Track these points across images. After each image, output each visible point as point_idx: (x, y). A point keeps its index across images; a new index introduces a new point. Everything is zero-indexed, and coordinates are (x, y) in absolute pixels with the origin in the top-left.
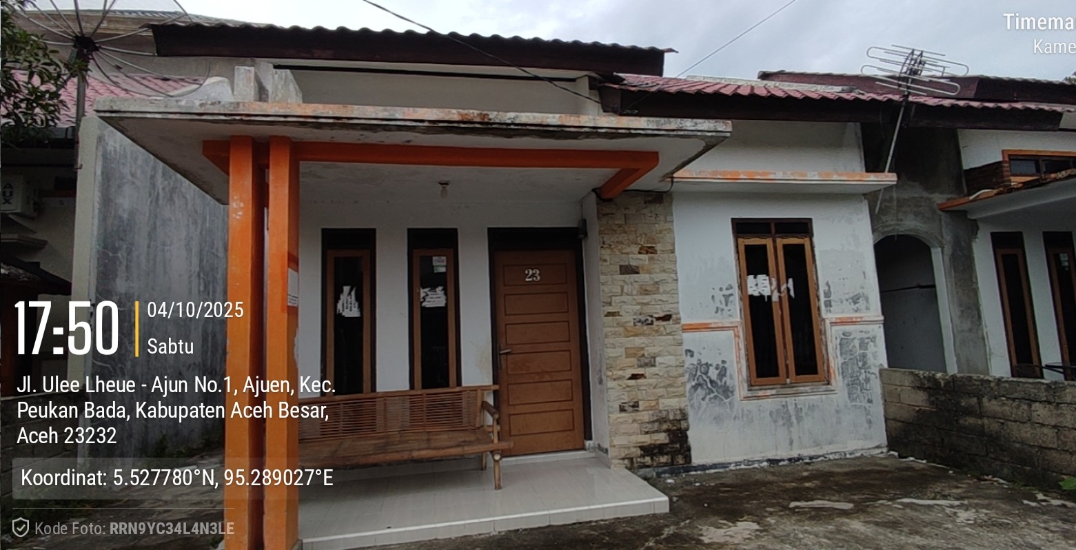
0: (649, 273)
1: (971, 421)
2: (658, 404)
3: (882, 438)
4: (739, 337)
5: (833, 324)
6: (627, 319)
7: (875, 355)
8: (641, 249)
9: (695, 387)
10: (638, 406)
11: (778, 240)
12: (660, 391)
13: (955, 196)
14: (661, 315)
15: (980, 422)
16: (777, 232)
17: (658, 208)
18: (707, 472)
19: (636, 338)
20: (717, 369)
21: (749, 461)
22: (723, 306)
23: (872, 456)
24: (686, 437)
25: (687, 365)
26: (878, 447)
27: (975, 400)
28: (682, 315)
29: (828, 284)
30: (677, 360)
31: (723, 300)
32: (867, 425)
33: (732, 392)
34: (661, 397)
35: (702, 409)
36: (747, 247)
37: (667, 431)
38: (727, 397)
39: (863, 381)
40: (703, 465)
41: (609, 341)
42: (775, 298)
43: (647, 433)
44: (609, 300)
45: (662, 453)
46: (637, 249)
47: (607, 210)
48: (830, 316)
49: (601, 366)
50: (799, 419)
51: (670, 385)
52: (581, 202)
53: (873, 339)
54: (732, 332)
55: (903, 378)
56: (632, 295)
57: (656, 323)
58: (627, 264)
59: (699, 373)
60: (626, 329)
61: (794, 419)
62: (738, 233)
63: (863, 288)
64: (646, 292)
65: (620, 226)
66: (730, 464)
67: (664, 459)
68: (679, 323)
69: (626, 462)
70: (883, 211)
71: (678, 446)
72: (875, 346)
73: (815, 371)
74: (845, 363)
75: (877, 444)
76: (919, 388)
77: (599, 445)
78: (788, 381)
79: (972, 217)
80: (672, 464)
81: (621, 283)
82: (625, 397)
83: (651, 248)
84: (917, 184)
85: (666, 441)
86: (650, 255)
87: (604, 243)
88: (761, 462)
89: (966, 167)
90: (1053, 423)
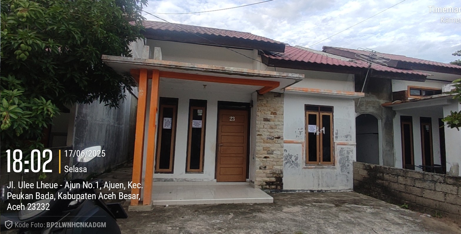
0: (274, 121)
1: (380, 181)
2: (273, 167)
3: (352, 187)
4: (303, 146)
5: (338, 145)
6: (265, 137)
7: (352, 157)
8: (271, 113)
9: (287, 163)
10: (266, 168)
11: (321, 113)
12: (275, 163)
13: (388, 101)
14: (277, 137)
15: (382, 182)
16: (321, 110)
17: (279, 99)
18: (288, 192)
19: (267, 144)
20: (295, 157)
21: (303, 190)
22: (299, 135)
23: (347, 192)
24: (282, 180)
25: (284, 155)
26: (350, 189)
27: (382, 174)
28: (284, 137)
29: (337, 130)
30: (281, 153)
31: (299, 133)
32: (346, 181)
33: (299, 165)
34: (274, 165)
35: (288, 171)
36: (309, 115)
37: (275, 177)
38: (298, 167)
39: (346, 166)
40: (287, 190)
41: (258, 144)
42: (318, 134)
43: (268, 177)
44: (259, 130)
45: (273, 185)
47: (260, 98)
48: (337, 141)
49: (254, 153)
50: (322, 177)
51: (278, 161)
52: (252, 94)
53: (352, 151)
54: (301, 144)
55: (360, 165)
56: (267, 129)
57: (275, 139)
58: (266, 118)
59: (288, 158)
60: (264, 141)
61: (320, 177)
62: (307, 109)
63: (349, 132)
64: (272, 128)
65: (265, 104)
66: (296, 190)
67: (273, 187)
68: (283, 140)
69: (260, 187)
70: (361, 105)
71: (279, 183)
72: (352, 153)
73: (329, 160)
74: (341, 159)
75: (350, 188)
76: (365, 169)
77: (251, 180)
78: (320, 163)
79: (394, 110)
80: (276, 188)
81: (264, 124)
82: (262, 164)
83: (275, 113)
84: (375, 96)
85: (275, 181)
86: (275, 115)
87: (259, 110)
88: (307, 191)
89: (393, 91)
90: (404, 183)
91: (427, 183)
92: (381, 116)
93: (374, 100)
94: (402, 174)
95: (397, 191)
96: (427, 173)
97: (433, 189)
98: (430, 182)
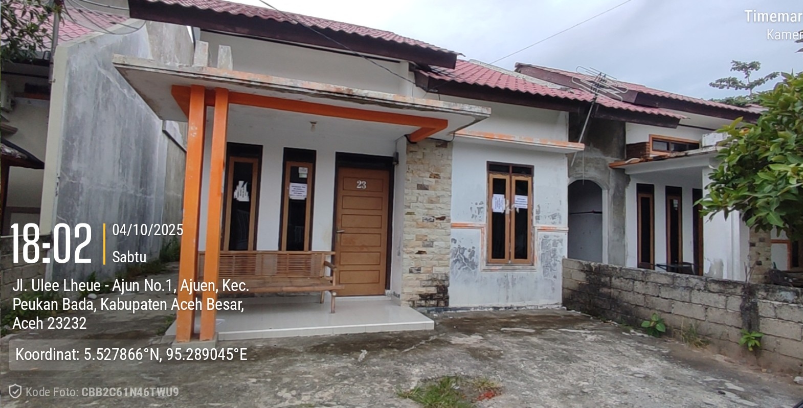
0: (434, 190)
1: (605, 290)
2: (432, 270)
3: (560, 300)
4: (484, 233)
5: (539, 230)
6: (419, 217)
7: (561, 250)
8: (431, 175)
9: (455, 262)
10: (420, 270)
11: (513, 177)
12: (435, 262)
13: (619, 159)
14: (440, 216)
15: (609, 291)
17: (443, 150)
18: (458, 311)
19: (423, 229)
20: (469, 251)
21: (482, 307)
22: (477, 214)
23: (552, 309)
24: (447, 290)
25: (451, 248)
26: (556, 304)
27: (608, 278)
28: (452, 217)
29: (539, 206)
30: (446, 244)
31: (477, 210)
32: (552, 291)
33: (477, 266)
34: (435, 266)
35: (458, 275)
36: (495, 180)
37: (437, 286)
38: (474, 269)
39: (552, 265)
40: (455, 308)
41: (405, 229)
42: (507, 212)
43: (424, 286)
44: (409, 205)
45: (432, 299)
46: (428, 175)
47: (412, 149)
48: (538, 225)
49: (400, 245)
50: (514, 284)
52: (396, 142)
53: (561, 241)
54: (480, 230)
55: (574, 265)
56: (423, 203)
57: (436, 221)
58: (421, 183)
59: (458, 253)
60: (417, 223)
61: (510, 284)
62: (490, 170)
63: (558, 210)
64: (431, 202)
65: (420, 160)
66: (471, 308)
67: (433, 302)
68: (449, 222)
69: (410, 303)
70: (577, 164)
71: (441, 295)
72: (562, 245)
73: (525, 257)
74: (543, 254)
75: (556, 302)
76: (582, 271)
77: (394, 293)
78: (510, 262)
79: (627, 173)
80: (437, 305)
81: (417, 195)
82: (413, 265)
83: (437, 175)
84: (598, 150)
85: (436, 292)
86: (436, 179)
87: (409, 169)
88: (489, 308)
89: (628, 142)
90: (643, 292)
91: (679, 291)
92: (607, 183)
93: (597, 157)
94: (640, 277)
95: (632, 305)
96: (678, 275)
97: (688, 300)
98: (683, 288)
